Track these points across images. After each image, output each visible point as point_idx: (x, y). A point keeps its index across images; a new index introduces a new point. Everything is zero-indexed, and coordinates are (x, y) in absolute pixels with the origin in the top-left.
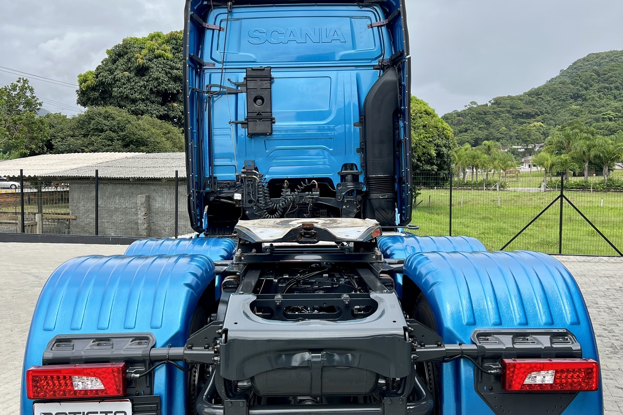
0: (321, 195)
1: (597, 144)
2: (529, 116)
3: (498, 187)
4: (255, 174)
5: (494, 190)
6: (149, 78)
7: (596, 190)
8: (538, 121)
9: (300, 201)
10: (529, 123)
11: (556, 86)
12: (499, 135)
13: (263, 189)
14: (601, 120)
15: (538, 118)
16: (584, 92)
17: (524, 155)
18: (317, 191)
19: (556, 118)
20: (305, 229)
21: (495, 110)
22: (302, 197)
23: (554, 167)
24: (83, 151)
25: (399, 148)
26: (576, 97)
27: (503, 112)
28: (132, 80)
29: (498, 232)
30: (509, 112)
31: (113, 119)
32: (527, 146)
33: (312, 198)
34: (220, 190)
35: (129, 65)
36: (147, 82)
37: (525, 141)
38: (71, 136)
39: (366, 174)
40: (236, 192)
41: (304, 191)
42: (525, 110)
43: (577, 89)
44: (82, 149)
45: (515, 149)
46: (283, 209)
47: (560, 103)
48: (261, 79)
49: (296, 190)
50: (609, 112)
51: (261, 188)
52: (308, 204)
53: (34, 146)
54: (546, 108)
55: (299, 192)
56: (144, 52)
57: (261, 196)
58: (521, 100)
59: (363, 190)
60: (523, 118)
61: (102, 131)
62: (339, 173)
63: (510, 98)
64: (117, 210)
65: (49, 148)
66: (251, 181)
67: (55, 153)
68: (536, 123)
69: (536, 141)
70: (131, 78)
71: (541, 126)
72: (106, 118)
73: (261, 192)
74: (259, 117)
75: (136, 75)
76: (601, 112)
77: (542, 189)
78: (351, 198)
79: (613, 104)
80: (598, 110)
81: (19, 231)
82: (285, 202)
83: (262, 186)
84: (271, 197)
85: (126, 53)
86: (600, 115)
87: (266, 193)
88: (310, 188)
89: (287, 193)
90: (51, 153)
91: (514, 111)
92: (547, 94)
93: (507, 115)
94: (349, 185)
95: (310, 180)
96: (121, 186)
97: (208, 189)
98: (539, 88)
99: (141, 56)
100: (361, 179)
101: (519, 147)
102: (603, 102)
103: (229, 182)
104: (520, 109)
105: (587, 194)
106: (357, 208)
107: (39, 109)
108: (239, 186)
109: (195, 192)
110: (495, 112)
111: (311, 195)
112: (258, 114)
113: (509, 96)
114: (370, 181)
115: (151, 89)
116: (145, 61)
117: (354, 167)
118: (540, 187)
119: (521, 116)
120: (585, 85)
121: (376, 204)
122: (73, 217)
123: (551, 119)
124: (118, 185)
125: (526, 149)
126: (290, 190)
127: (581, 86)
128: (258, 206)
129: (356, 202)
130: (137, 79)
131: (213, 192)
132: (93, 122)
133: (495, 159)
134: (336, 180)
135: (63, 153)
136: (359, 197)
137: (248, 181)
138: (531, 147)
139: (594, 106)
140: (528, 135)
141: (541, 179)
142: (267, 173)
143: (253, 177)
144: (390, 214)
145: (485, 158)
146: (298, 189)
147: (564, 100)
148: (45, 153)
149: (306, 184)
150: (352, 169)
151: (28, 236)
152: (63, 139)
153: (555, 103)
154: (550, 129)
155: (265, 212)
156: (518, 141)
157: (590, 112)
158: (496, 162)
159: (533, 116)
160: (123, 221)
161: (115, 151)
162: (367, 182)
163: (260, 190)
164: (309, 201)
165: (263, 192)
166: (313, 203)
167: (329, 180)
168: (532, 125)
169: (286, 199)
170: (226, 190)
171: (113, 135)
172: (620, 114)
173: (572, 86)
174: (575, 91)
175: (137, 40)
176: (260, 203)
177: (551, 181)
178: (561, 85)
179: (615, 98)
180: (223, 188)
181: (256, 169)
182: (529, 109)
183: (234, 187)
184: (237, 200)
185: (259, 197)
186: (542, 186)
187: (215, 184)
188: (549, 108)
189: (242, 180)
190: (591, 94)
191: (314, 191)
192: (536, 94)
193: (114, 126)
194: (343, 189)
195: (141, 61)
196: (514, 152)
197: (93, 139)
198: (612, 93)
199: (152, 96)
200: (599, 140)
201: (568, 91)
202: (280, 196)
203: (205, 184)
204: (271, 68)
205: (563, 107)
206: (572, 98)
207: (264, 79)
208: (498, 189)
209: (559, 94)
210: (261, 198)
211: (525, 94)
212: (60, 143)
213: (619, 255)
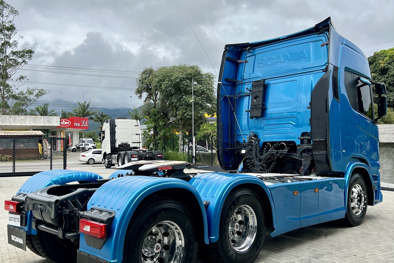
0: (289, 152)
6: (389, 75)
18: (286, 149)
22: (277, 152)
28: (376, 78)
35: (376, 69)
36: (387, 78)
40: (243, 149)
48: (259, 86)
51: (254, 147)
56: (386, 58)
62: (299, 138)
70: (376, 77)
73: (254, 150)
74: (256, 107)
75: (380, 74)
85: (375, 61)
88: (281, 148)
94: (305, 146)
99: (383, 62)
111: (283, 152)
112: (255, 106)
115: (389, 83)
116: (385, 65)
130: (380, 77)
134: (298, 142)
143: (252, 141)
149: (277, 145)
150: (306, 136)
167: (294, 142)
175: (385, 51)
181: (255, 136)
184: (243, 153)
195: (382, 65)
199: (390, 87)
204: (265, 80)
207: (260, 86)
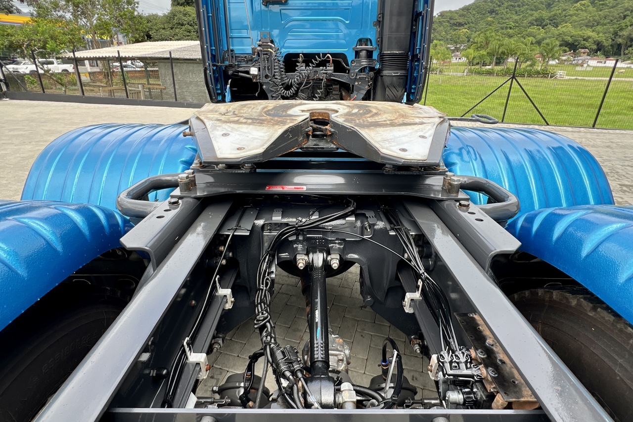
0: (335, 71)
1: (504, 43)
2: (460, 25)
3: (438, 71)
4: (271, 47)
5: (435, 74)
7: (497, 75)
8: (465, 29)
9: (314, 76)
10: (460, 30)
11: (480, 4)
12: (440, 38)
13: (279, 63)
14: (504, 28)
15: (466, 26)
16: (498, 8)
17: (453, 51)
18: (331, 66)
19: (477, 27)
20: (316, 121)
21: (440, 20)
22: (316, 72)
23: (475, 59)
24: (171, 40)
25: (416, 22)
26: (491, 12)
27: (444, 22)
29: (443, 102)
30: (448, 22)
31: (190, 16)
32: (457, 45)
33: (326, 73)
34: (238, 64)
37: (456, 43)
38: (163, 29)
39: (381, 50)
40: (253, 66)
41: (318, 66)
42: (458, 21)
43: (494, 6)
44: (171, 39)
45: (449, 47)
46: (298, 84)
47: (481, 16)
49: (310, 64)
50: (511, 23)
51: (277, 62)
52: (322, 80)
53: (138, 36)
54: (471, 20)
55: (313, 67)
57: (277, 70)
58: (457, 13)
59: (376, 68)
60: (457, 26)
61: (183, 25)
62: (353, 49)
63: (450, 12)
64: (191, 83)
65: (149, 38)
66: (266, 54)
67: (153, 41)
68: (464, 30)
69: (462, 42)
71: (467, 32)
72: (185, 15)
73: (277, 67)
76: (506, 23)
77: (465, 74)
78: (364, 75)
79: (514, 17)
80: (504, 21)
81: (125, 97)
82: (300, 77)
83: (278, 60)
84: (286, 72)
86: (505, 25)
87: (282, 68)
88: (323, 63)
89: (302, 68)
90: (150, 41)
91: (452, 21)
92: (474, 9)
93: (447, 24)
94: (363, 62)
95: (324, 55)
96: (192, 65)
97: (227, 63)
98: (470, 5)
100: (375, 56)
101: (451, 46)
102: (508, 16)
103: (245, 55)
104: (456, 20)
105: (491, 77)
106: (369, 85)
107: (137, 7)
108: (256, 60)
109: (211, 65)
110: (440, 22)
111: (325, 71)
113: (450, 11)
114: (384, 58)
117: (369, 43)
118: (464, 72)
119: (455, 24)
120: (499, 4)
121: (387, 81)
122: (164, 87)
123: (474, 27)
124: (190, 64)
125: (455, 48)
126: (305, 64)
127: (497, 4)
128: (274, 82)
129: (368, 78)
131: (231, 66)
132: (176, 18)
133: (439, 53)
134: (351, 57)
135: (158, 41)
136: (372, 74)
137: (264, 54)
138: (458, 46)
139: (502, 18)
140: (458, 38)
141: (464, 67)
142: (283, 47)
143: (269, 51)
144: (400, 92)
145: (433, 52)
146: (313, 63)
147: (484, 14)
148: (146, 41)
149: (320, 58)
150: (366, 45)
151: (131, 100)
152: (157, 30)
153: (478, 16)
154: (472, 34)
155: (281, 88)
156: (451, 42)
157: (499, 23)
158: (439, 55)
159: (463, 25)
160: (196, 91)
161: (192, 40)
162: (381, 59)
163: (276, 64)
164: (323, 77)
165: (279, 67)
166: (326, 79)
167: (343, 56)
168: (461, 31)
169: (300, 73)
170: (243, 64)
171: (190, 28)
172: (517, 25)
173: (490, 4)
174: (492, 8)
176: (276, 79)
177: (471, 69)
178: (484, 3)
179: (516, 13)
180: (240, 62)
181: (272, 42)
182: (461, 20)
183: (252, 60)
184: (254, 75)
185: (275, 72)
186: (465, 72)
187: (233, 57)
188: (473, 19)
189: (258, 53)
190: (502, 10)
191: (328, 66)
192: (466, 9)
193: (191, 21)
194: (357, 66)
196: (448, 48)
197: (177, 30)
198: (515, 9)
200: (506, 41)
201: (487, 7)
202: (294, 71)
203: (223, 58)
205: (482, 19)
206: (489, 13)
208: (438, 73)
209: (482, 10)
210: (277, 73)
211: (460, 9)
212: (155, 34)
213: (546, 124)
